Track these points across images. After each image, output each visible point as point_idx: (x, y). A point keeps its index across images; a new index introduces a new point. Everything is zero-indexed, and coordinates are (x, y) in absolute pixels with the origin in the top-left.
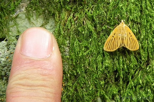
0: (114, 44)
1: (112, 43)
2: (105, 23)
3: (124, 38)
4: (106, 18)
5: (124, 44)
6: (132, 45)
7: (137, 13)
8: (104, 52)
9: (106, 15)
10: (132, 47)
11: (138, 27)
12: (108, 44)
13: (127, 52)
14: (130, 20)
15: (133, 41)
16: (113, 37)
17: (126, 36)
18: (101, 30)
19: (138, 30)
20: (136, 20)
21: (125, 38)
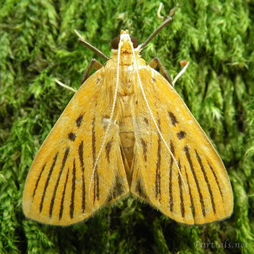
0: (79, 183)
1: (63, 176)
2: (46, 66)
3: (138, 146)
4: (56, 38)
5: (134, 184)
6: (185, 187)
7: (233, 17)
8: (27, 229)
9: (53, 22)
10: (187, 202)
11: (234, 94)
12: (42, 183)
13: (160, 233)
14: (185, 51)
15: (197, 168)
16: (72, 136)
17: (146, 132)
18: (21, 100)
19: (231, 111)
20: (220, 54)
21: (144, 144)
